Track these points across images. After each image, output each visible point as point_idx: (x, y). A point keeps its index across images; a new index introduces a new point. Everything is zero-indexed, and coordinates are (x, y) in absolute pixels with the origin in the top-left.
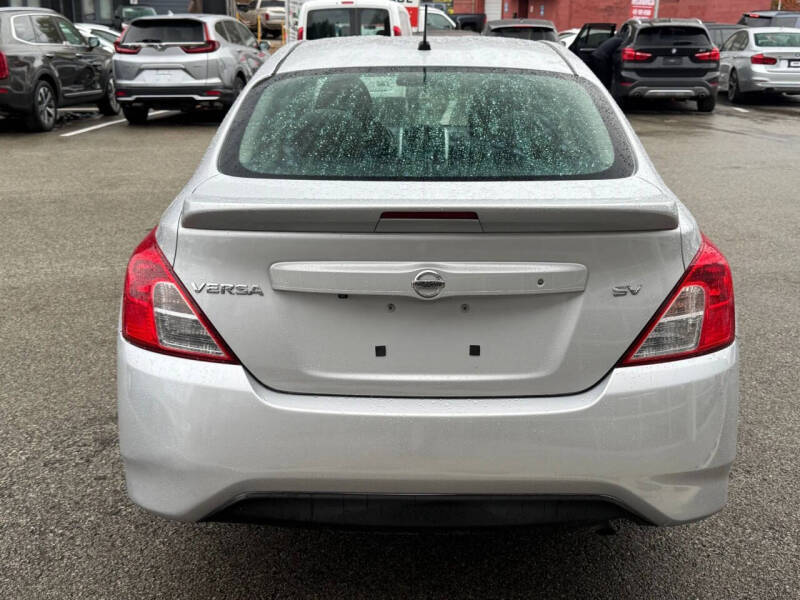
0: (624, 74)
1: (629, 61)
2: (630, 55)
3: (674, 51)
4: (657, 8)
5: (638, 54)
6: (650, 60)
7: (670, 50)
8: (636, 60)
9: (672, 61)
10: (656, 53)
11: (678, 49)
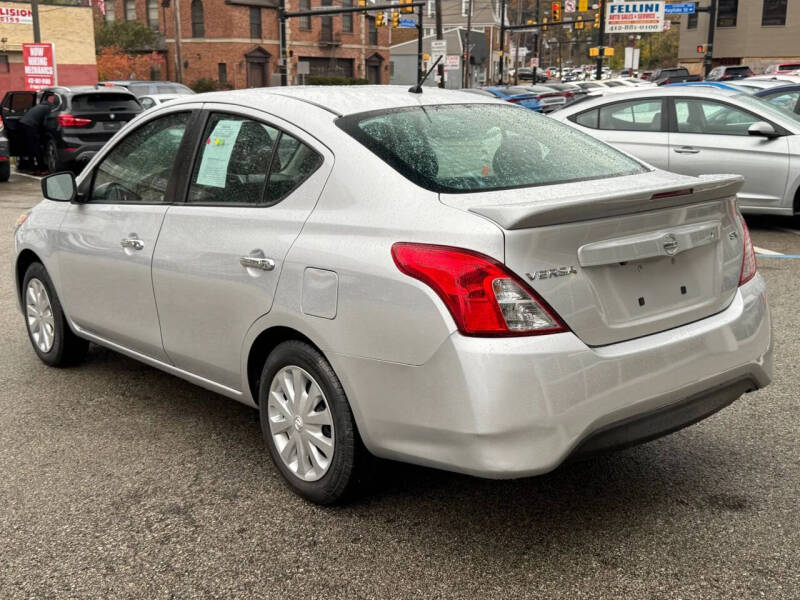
0: (65, 139)
1: (68, 127)
2: (68, 121)
3: (112, 116)
4: (56, 77)
5: (77, 120)
6: (90, 126)
7: (108, 116)
8: (75, 125)
9: (112, 125)
10: (96, 119)
11: (116, 115)
